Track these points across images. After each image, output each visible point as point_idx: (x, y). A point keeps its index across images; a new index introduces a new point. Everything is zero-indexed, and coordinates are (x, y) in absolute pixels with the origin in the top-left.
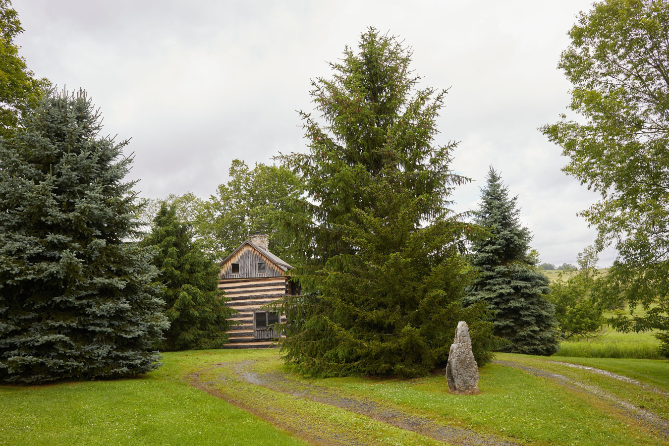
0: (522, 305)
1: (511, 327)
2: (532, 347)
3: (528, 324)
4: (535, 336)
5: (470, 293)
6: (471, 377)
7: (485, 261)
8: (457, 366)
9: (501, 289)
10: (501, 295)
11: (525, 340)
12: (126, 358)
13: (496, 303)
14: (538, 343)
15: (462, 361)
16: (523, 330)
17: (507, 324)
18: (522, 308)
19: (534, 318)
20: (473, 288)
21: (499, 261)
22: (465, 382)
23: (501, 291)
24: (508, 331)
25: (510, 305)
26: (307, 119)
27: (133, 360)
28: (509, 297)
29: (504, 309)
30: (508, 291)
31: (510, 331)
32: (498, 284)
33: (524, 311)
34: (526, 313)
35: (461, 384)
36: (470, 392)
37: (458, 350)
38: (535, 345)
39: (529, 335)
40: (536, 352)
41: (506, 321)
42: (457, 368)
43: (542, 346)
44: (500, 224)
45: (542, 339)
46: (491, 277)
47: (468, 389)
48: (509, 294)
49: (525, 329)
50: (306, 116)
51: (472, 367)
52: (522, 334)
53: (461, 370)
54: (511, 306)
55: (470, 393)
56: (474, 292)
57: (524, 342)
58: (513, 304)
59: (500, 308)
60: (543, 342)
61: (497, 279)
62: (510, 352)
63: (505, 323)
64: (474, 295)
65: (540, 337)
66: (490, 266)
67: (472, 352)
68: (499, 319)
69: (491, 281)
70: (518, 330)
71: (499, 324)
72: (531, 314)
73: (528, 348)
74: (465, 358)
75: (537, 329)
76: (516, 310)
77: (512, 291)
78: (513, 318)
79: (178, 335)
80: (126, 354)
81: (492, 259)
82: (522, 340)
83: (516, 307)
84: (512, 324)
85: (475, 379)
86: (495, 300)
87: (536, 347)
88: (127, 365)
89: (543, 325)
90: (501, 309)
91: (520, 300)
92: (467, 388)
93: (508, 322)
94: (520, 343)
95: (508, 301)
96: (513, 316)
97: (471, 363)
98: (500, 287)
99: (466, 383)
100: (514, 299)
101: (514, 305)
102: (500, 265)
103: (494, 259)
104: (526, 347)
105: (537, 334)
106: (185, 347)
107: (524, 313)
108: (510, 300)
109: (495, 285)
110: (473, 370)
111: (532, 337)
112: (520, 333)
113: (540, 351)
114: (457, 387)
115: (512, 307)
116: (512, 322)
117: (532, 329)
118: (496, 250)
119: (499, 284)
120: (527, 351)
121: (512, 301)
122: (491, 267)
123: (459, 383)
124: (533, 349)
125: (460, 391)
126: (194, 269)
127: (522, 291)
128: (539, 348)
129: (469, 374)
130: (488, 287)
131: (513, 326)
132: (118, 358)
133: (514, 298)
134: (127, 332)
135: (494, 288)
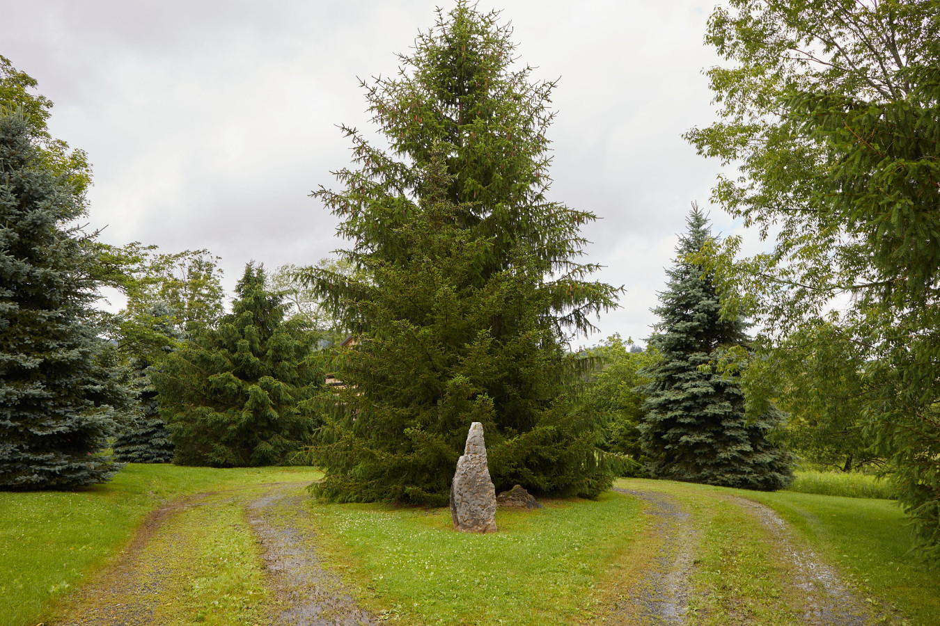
0: (725, 412)
1: (709, 445)
2: (739, 476)
3: (736, 441)
4: (746, 459)
5: (654, 393)
6: (484, 507)
7: (676, 345)
8: (460, 489)
9: (694, 387)
10: (694, 397)
11: (729, 465)
12: (41, 463)
13: (686, 409)
14: (748, 469)
15: (470, 483)
16: (726, 449)
17: (701, 440)
18: (727, 416)
19: (745, 433)
20: (658, 385)
21: (698, 346)
22: (473, 514)
23: (695, 390)
24: (703, 451)
25: (706, 411)
26: (352, 136)
27: (52, 466)
28: (707, 400)
29: (698, 418)
30: (704, 390)
31: (706, 450)
32: (691, 379)
33: (729, 422)
34: (732, 424)
35: (466, 516)
36: (480, 528)
37: (464, 465)
38: (744, 473)
39: (734, 458)
40: (745, 484)
41: (700, 434)
42: (462, 492)
43: (755, 475)
44: (702, 289)
45: (756, 465)
46: (682, 370)
47: (478, 525)
48: (706, 395)
49: (729, 448)
50: (351, 133)
51: (486, 491)
52: (723, 455)
53: (468, 496)
54: (707, 414)
55: (480, 531)
56: (658, 392)
57: (728, 469)
58: (710, 410)
59: (691, 416)
60: (759, 469)
61: (691, 373)
62: (706, 483)
63: (697, 438)
64: (658, 396)
65: (754, 461)
66: (682, 353)
67: (487, 469)
68: (691, 433)
69: (681, 376)
70: (719, 450)
71: (689, 439)
72: (739, 425)
73: (731, 478)
74: (474, 478)
75: (748, 448)
76: (716, 420)
77: (711, 390)
78: (713, 432)
79: (255, 444)
80: (40, 457)
81: (686, 342)
82: (725, 465)
83: (715, 414)
84: (710, 440)
85: (489, 510)
86: (684, 404)
87: (746, 476)
88: (41, 473)
89: (763, 444)
90: (694, 417)
91: (723, 404)
92: (476, 523)
93: (702, 437)
94: (721, 469)
95: (705, 405)
96: (714, 429)
97: (484, 485)
98: (694, 384)
99: (475, 515)
100: (714, 403)
101: (712, 411)
102: (697, 351)
103: (688, 342)
104: (728, 476)
105: (749, 457)
106: (264, 461)
107: (728, 424)
108: (709, 403)
109: (687, 381)
110: (487, 496)
111: (741, 462)
112: (721, 454)
113: (751, 483)
114: (460, 520)
115: (709, 415)
116: (712, 437)
117: (739, 448)
118: (693, 329)
119: (693, 380)
120: (730, 482)
121: (709, 406)
122: (685, 355)
123: (464, 515)
124: (741, 479)
125: (465, 527)
126: (280, 356)
127: (727, 390)
128: (750, 478)
129: (478, 502)
130: (677, 385)
131: (712, 443)
132: (28, 462)
133: (715, 401)
134: (42, 428)
135: (686, 385)
